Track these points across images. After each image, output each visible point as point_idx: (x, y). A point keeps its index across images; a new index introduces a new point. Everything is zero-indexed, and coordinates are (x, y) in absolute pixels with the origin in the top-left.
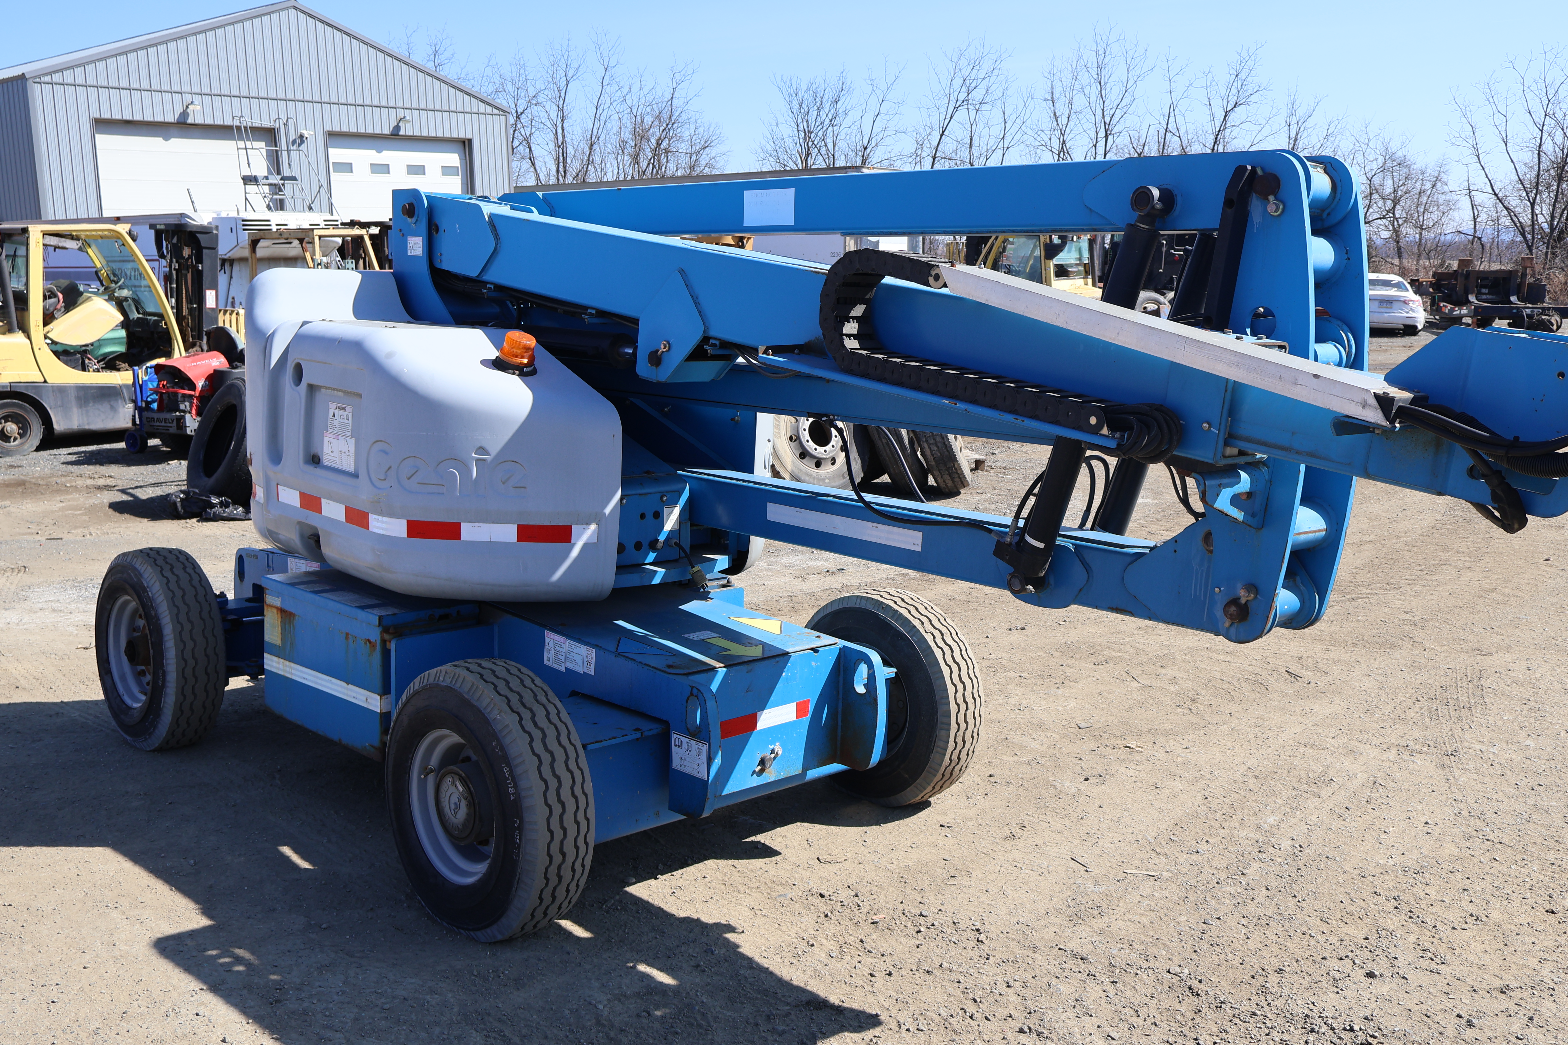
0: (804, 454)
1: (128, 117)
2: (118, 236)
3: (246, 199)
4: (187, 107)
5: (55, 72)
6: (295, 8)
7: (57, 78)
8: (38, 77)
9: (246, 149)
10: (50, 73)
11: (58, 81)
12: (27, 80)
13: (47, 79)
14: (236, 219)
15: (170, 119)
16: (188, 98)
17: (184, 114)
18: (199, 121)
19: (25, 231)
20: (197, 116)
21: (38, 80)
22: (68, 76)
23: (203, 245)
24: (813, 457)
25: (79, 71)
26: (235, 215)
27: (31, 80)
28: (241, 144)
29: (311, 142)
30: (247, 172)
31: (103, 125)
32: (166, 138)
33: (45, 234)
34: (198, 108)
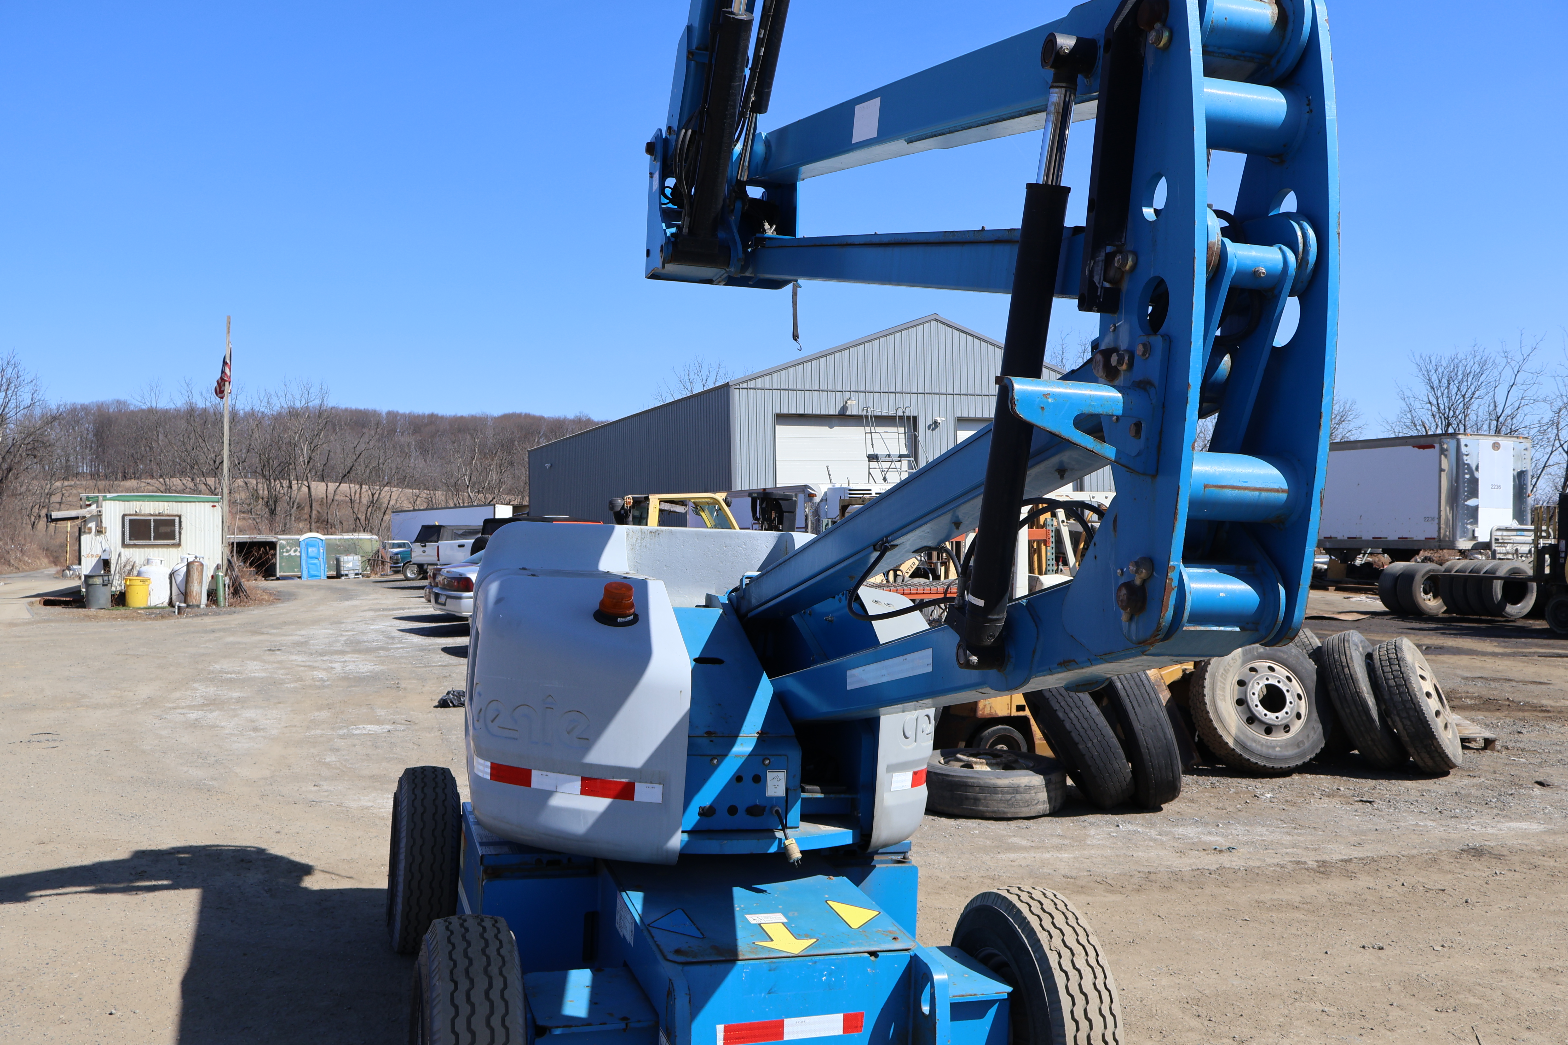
0: (1252, 719)
1: (801, 412)
2: (716, 501)
3: (870, 473)
4: (846, 403)
5: (750, 380)
6: (936, 320)
7: (751, 384)
8: (738, 385)
9: (871, 433)
10: (747, 381)
11: (752, 387)
12: (730, 387)
13: (744, 385)
14: (844, 489)
15: (832, 412)
16: (847, 395)
17: (844, 408)
18: (855, 413)
19: (647, 499)
20: (854, 409)
21: (738, 386)
22: (759, 383)
23: (784, 509)
24: (1262, 722)
25: (768, 378)
26: (845, 486)
27: (733, 387)
28: (868, 429)
29: (942, 426)
30: (871, 452)
31: (783, 418)
32: (831, 427)
33: (662, 501)
34: (854, 402)
